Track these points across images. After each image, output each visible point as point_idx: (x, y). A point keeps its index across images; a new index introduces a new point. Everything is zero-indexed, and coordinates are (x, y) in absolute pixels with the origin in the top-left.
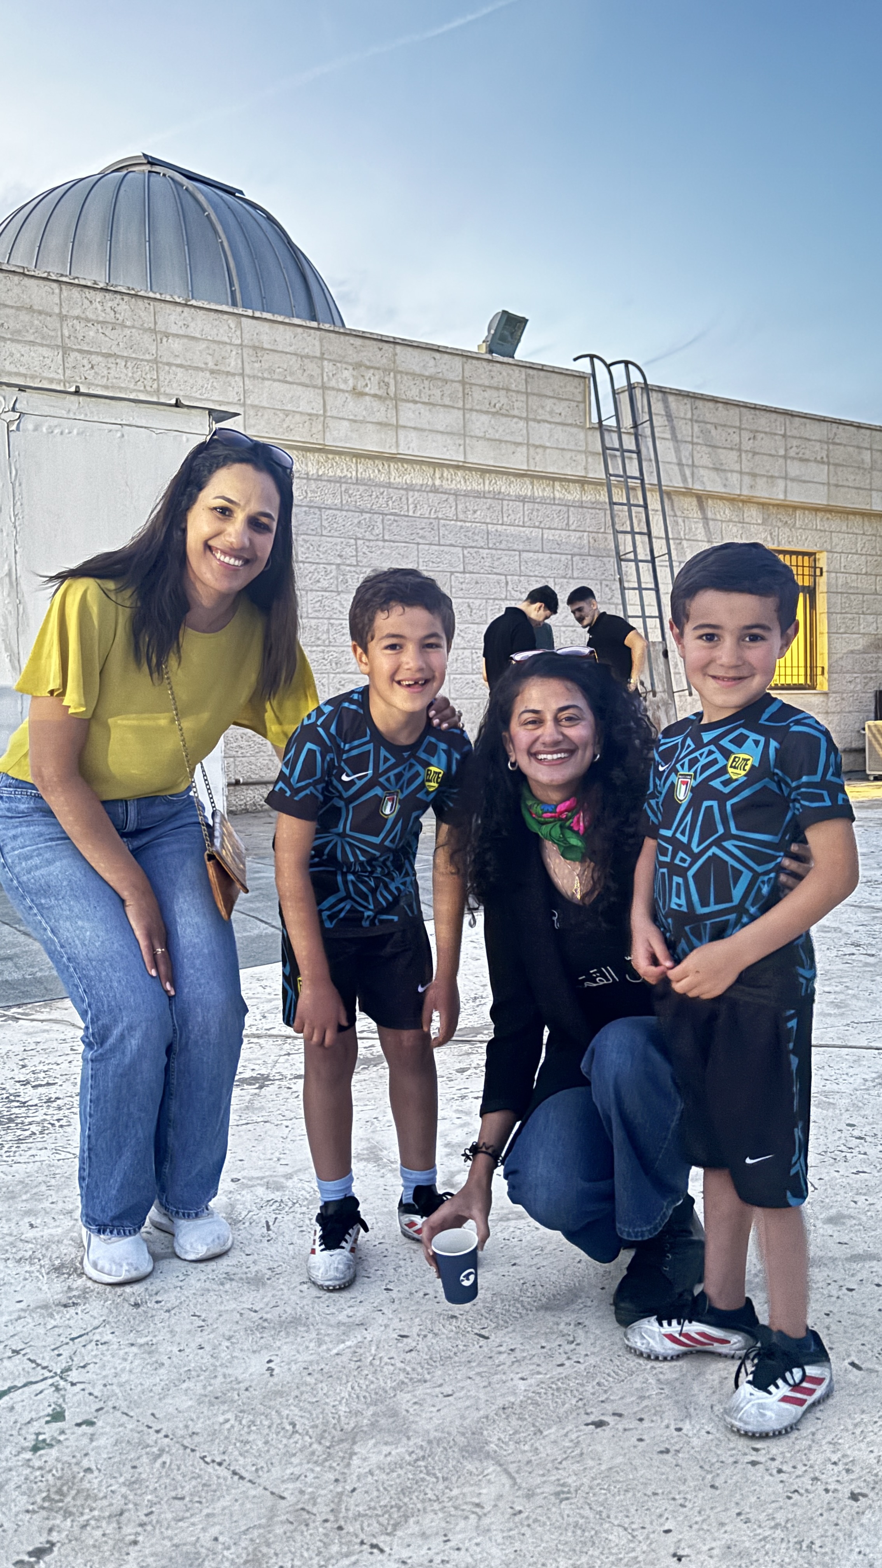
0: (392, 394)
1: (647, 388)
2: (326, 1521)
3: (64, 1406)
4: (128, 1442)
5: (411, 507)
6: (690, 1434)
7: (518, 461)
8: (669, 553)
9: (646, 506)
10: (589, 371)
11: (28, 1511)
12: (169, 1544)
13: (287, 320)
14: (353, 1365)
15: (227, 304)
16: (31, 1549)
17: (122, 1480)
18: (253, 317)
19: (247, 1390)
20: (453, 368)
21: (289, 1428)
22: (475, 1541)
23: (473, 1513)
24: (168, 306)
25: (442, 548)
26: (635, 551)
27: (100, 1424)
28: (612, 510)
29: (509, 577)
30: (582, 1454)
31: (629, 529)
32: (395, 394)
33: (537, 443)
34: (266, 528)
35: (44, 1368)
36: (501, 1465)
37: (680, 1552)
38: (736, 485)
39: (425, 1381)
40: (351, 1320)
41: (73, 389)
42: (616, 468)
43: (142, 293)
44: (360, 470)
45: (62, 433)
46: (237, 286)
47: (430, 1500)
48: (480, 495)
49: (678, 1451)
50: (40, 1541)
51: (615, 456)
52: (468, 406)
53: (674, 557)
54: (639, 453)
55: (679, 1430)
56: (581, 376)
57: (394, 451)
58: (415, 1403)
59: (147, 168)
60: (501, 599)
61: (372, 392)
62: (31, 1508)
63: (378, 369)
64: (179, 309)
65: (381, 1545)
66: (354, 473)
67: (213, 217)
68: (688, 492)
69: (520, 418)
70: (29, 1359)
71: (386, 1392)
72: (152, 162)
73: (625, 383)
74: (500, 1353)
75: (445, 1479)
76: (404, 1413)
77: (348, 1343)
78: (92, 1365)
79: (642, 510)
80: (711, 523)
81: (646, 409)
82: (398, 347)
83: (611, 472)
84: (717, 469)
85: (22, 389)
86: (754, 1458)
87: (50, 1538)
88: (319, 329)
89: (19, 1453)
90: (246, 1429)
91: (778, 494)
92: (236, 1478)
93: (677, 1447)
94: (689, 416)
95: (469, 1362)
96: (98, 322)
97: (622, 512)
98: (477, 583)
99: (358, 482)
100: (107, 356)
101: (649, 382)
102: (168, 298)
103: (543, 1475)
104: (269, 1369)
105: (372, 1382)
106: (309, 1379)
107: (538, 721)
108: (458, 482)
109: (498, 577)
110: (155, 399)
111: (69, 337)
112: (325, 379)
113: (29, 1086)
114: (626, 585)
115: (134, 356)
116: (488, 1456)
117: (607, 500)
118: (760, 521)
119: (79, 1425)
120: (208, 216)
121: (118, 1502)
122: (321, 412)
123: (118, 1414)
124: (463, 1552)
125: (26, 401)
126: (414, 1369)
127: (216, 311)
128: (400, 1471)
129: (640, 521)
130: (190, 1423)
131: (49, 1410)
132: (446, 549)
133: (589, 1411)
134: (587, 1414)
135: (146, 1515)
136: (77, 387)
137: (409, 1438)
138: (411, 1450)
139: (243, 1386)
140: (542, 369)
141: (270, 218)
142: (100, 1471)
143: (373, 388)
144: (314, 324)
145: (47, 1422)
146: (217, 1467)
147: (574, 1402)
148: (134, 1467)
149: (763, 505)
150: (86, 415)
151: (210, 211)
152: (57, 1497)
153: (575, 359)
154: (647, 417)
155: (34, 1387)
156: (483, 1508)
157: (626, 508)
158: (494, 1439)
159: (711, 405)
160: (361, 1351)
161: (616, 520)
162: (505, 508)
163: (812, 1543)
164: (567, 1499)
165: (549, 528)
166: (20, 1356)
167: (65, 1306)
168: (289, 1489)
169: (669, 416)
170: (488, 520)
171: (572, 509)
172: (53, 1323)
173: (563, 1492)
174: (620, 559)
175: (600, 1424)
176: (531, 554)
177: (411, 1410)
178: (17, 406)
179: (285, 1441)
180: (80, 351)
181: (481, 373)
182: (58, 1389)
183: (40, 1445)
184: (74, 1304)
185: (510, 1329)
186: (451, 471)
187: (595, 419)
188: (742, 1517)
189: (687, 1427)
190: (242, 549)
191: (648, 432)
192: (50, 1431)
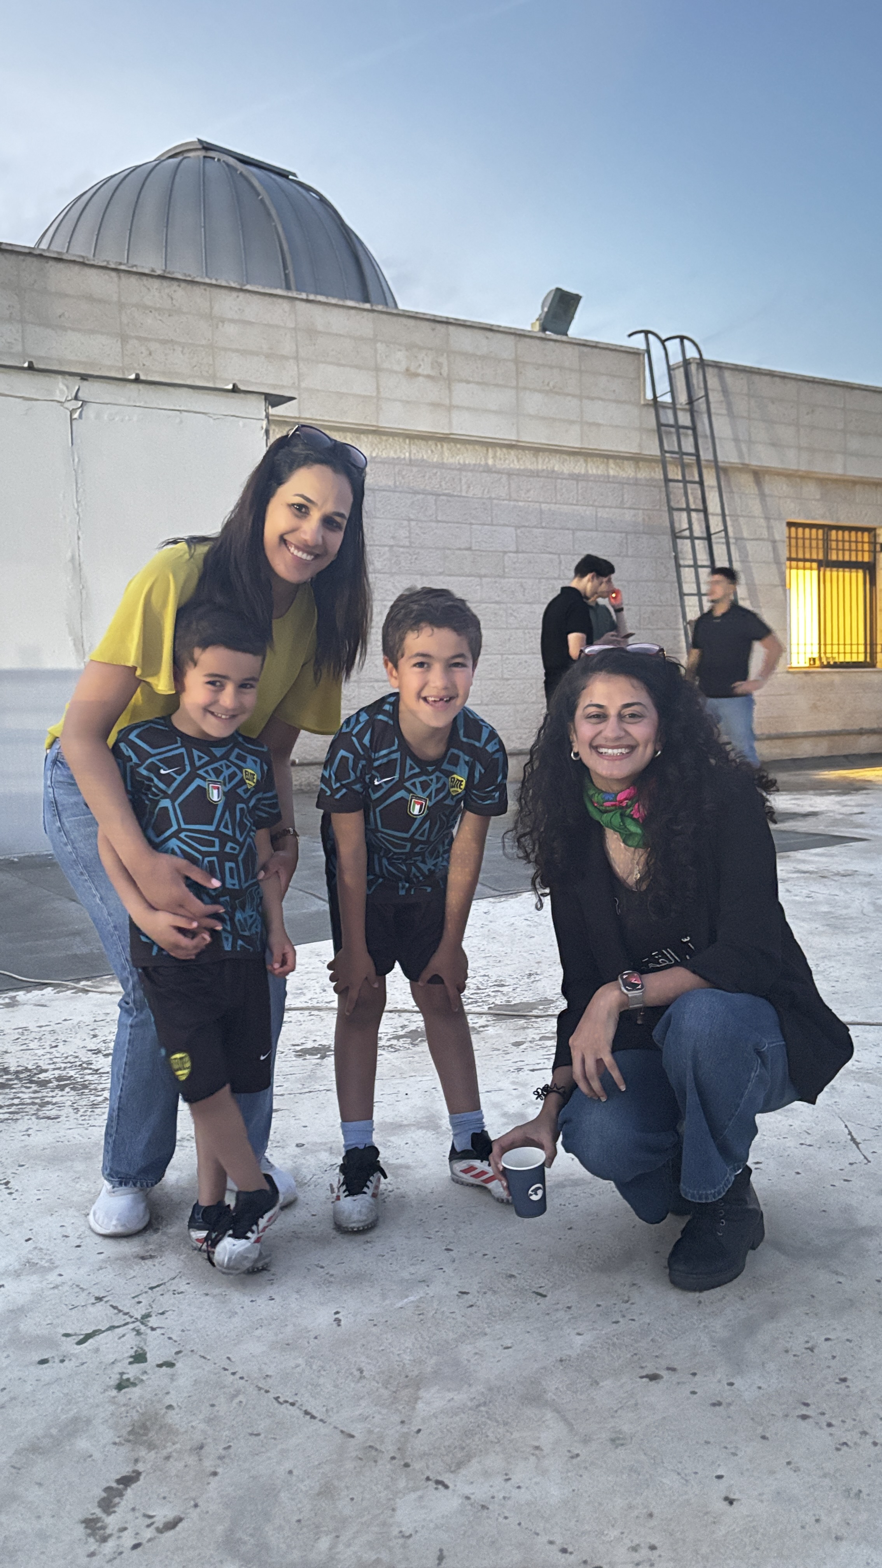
0: (445, 374)
1: (702, 363)
2: (393, 1458)
3: (145, 1348)
4: (207, 1382)
5: (464, 487)
6: (743, 1389)
7: (571, 439)
8: (726, 530)
9: (701, 483)
10: (643, 347)
11: (115, 1443)
12: (247, 1476)
13: (341, 303)
14: (416, 1318)
15: (281, 288)
16: (118, 1477)
17: (201, 1417)
18: (308, 301)
19: (316, 1338)
20: (506, 347)
21: (357, 1373)
22: (534, 1480)
23: (533, 1454)
24: (223, 291)
25: (494, 528)
26: (690, 528)
27: (179, 1365)
28: (667, 486)
29: (562, 556)
30: (636, 1405)
31: (684, 506)
32: (448, 375)
33: (591, 421)
34: (339, 526)
35: (126, 1314)
36: (558, 1412)
37: (732, 1496)
38: (792, 461)
39: (486, 1334)
40: (413, 1277)
41: (133, 377)
42: (671, 444)
43: (198, 279)
44: (414, 451)
45: (122, 420)
46: (290, 269)
47: (492, 1442)
48: (535, 474)
49: (729, 1404)
50: (126, 1470)
51: (670, 433)
52: (520, 385)
53: (731, 534)
54: (694, 429)
55: (731, 1384)
56: (635, 353)
57: (447, 432)
58: (476, 1354)
59: (202, 153)
60: (555, 579)
61: (425, 373)
62: (117, 1440)
63: (431, 349)
64: (234, 294)
65: (447, 1482)
66: (407, 454)
67: (268, 202)
68: (745, 468)
69: (574, 396)
70: (112, 1306)
71: (448, 1343)
72: (207, 147)
73: (680, 359)
74: (557, 1310)
75: (506, 1424)
76: (466, 1362)
77: (412, 1298)
78: (170, 1312)
79: (697, 486)
80: (768, 499)
81: (702, 385)
82: (451, 328)
83: (666, 448)
84: (774, 444)
85: (84, 377)
86: (804, 1412)
87: (136, 1468)
88: (373, 311)
89: (105, 1390)
90: (316, 1373)
91: (837, 468)
92: (308, 1417)
93: (729, 1400)
94: (745, 390)
95: (528, 1317)
96: (156, 309)
97: (677, 489)
98: (530, 562)
99: (411, 463)
100: (164, 342)
101: (705, 357)
102: (224, 284)
103: (599, 1423)
104: (336, 1320)
105: (434, 1334)
106: (374, 1329)
107: (601, 716)
108: (512, 461)
109: (551, 556)
110: (211, 385)
111: (128, 325)
112: (379, 360)
113: (100, 1055)
114: (682, 562)
115: (190, 341)
116: (546, 1404)
117: (662, 477)
118: (818, 497)
119: (160, 1366)
120: (262, 201)
121: (198, 1437)
122: (374, 394)
123: (196, 1357)
124: (523, 1490)
125: (89, 390)
126: (474, 1323)
127: (271, 295)
128: (462, 1415)
129: (695, 498)
130: (263, 1366)
131: (132, 1352)
132: (498, 528)
133: (644, 1365)
134: (642, 1368)
135: (225, 1449)
136: (137, 375)
137: (470, 1385)
138: (472, 1396)
139: (313, 1334)
140: (595, 346)
141: (322, 200)
142: (181, 1408)
143: (426, 369)
144: (367, 306)
145: (130, 1363)
146: (290, 1407)
147: (629, 1356)
148: (213, 1405)
149: (823, 481)
150: (146, 402)
151: (264, 194)
152: (142, 1432)
153: (630, 335)
154: (702, 393)
155: (117, 1330)
156: (542, 1450)
157: (681, 485)
158: (553, 1388)
159: (767, 379)
160: (423, 1305)
161: (672, 496)
162: (559, 486)
163: (860, 1491)
164: (622, 1445)
165: (603, 507)
166: (102, 1303)
167: (143, 1258)
168: (358, 1429)
169: (725, 391)
170: (541, 500)
171: (626, 486)
172: (133, 1273)
173: (619, 1439)
174: (675, 536)
175: (654, 1377)
176: (585, 533)
177: (472, 1361)
178: (80, 394)
179: (352, 1385)
180: (138, 338)
181: (534, 351)
182: (138, 1333)
183: (124, 1384)
184: (151, 1257)
185: (569, 1287)
186: (504, 450)
187: (649, 396)
188: (791, 1466)
189: (738, 1382)
190: (316, 546)
191: (703, 407)
192: (133, 1371)
